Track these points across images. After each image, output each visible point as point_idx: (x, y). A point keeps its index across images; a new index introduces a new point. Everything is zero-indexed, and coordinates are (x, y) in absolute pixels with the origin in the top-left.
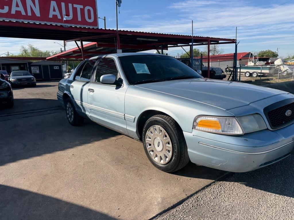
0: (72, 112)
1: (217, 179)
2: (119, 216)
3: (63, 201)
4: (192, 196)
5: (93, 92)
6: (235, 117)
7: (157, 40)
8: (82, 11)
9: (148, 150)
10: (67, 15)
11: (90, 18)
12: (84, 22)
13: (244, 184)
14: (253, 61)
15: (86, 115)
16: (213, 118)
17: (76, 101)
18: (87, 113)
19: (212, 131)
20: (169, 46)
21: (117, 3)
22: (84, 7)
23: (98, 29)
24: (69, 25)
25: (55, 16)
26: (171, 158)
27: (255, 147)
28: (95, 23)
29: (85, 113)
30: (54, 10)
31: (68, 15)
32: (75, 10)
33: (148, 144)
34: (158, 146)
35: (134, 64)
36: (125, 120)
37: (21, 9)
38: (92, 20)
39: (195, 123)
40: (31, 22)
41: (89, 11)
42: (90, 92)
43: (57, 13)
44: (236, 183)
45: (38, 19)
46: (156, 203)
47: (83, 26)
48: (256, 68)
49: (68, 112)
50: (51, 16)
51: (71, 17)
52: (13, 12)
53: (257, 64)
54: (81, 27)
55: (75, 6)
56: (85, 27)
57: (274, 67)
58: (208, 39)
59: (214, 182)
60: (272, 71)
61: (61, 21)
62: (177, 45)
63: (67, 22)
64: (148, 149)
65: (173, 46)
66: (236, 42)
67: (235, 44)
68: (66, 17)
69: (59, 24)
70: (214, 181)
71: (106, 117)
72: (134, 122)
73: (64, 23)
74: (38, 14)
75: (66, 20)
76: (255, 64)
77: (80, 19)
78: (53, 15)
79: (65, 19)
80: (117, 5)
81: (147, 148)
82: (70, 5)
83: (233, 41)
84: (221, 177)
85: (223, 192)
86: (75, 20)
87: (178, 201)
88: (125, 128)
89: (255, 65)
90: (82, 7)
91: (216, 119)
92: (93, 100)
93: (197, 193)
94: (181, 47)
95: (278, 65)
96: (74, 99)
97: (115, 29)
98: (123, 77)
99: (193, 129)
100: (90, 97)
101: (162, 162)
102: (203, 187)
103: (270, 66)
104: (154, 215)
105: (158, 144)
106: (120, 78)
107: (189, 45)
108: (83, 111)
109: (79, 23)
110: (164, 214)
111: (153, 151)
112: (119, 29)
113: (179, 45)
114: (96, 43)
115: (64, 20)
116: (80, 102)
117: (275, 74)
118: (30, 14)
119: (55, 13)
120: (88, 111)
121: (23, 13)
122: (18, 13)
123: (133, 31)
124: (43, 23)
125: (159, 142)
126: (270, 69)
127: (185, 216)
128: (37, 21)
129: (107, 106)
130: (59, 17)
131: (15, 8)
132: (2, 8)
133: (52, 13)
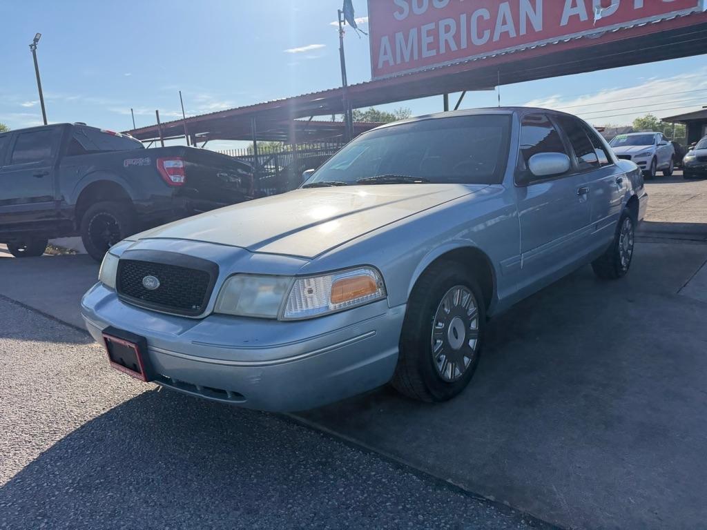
10: (603, 6)
24: (604, 29)
25: (574, 18)
30: (574, 5)
31: (606, 4)
37: (510, 27)
40: (522, 48)
43: (580, 9)
45: (539, 36)
47: (643, 22)
50: (564, 22)
51: (614, 7)
52: (496, 38)
54: (638, 26)
56: (652, 22)
61: (590, 23)
63: (601, 23)
68: (601, 10)
69: (579, 35)
73: (595, 28)
74: (538, 26)
75: (600, 18)
77: (639, 4)
78: (571, 18)
79: (597, 17)
115: (596, 21)
118: (523, 31)
119: (574, 12)
121: (513, 34)
122: (505, 35)
124: (543, 43)
128: (534, 43)
130: (584, 17)
131: (499, 29)
132: (480, 36)
133: (568, 11)
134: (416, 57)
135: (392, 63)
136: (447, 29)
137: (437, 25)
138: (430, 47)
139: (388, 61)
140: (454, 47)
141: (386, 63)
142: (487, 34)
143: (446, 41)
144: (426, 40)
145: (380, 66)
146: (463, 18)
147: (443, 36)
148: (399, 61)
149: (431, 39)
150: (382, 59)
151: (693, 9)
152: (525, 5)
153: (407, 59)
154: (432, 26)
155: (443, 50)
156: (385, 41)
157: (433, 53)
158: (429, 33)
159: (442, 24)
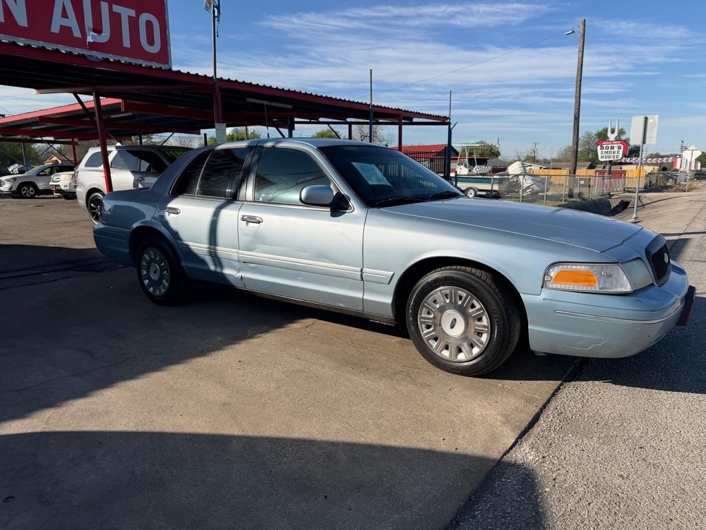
0: (162, 271)
1: (564, 379)
2: (456, 449)
3: (320, 441)
4: (544, 407)
5: (259, 222)
6: (618, 263)
7: (290, 107)
8: (134, 23)
9: (425, 337)
10: (94, 30)
11: (151, 42)
12: (136, 50)
13: (610, 382)
14: (465, 165)
15: (223, 276)
16: (583, 267)
17: (189, 243)
18: (227, 271)
19: (581, 289)
20: (296, 120)
21: (216, 14)
22: (138, 15)
23: (170, 69)
24: (100, 55)
25: (66, 30)
26: (486, 345)
27: (654, 311)
28: (164, 55)
29: (219, 270)
30: (64, 15)
31: (98, 30)
32: (116, 19)
33: (424, 326)
34: (452, 327)
35: (354, 164)
36: (362, 279)
38: (155, 49)
39: (546, 277)
41: (149, 25)
42: (247, 224)
43: (72, 22)
44: (597, 382)
46: (499, 423)
47: (134, 61)
48: (474, 180)
49: (144, 272)
50: (55, 29)
51: (105, 36)
53: (474, 171)
54: (131, 63)
55: (116, 8)
56: (141, 65)
57: (508, 179)
58: (398, 112)
59: (562, 384)
60: (504, 187)
61: (81, 43)
62: (317, 119)
63: (94, 46)
64: (423, 336)
65: (308, 120)
66: (449, 124)
67: (447, 127)
68: (92, 33)
70: (560, 382)
71: (300, 278)
72: (389, 283)
73: (90, 49)
74: (22, 20)
75: (92, 41)
76: (470, 171)
77: (127, 43)
78: (62, 27)
79: (90, 39)
80: (214, 17)
81: (422, 334)
82: (104, 6)
83: (443, 121)
84: (566, 375)
85: (587, 397)
86: (114, 44)
87: (532, 417)
88: (359, 298)
89: (470, 173)
90: (132, 13)
91: (587, 267)
92: (257, 241)
93: (548, 401)
94: (326, 125)
95: (517, 176)
96: (181, 240)
97: (210, 74)
98: (345, 191)
99: (542, 287)
100: (246, 235)
101: (461, 356)
102: (551, 392)
103: (498, 177)
104: (514, 441)
105: (452, 324)
106: (339, 193)
107: (347, 123)
108: (212, 267)
109: (125, 52)
110: (525, 437)
111: (436, 339)
112: (218, 76)
113: (321, 120)
114: (119, 101)
115: (89, 42)
116: (207, 246)
117: (509, 192)
119: (65, 22)
120: (233, 268)
123: (249, 82)
124: (35, 44)
125: (455, 320)
126: (500, 182)
127: (561, 436)
128: (21, 39)
129: (306, 254)
130: (77, 33)
151: (167, 66)
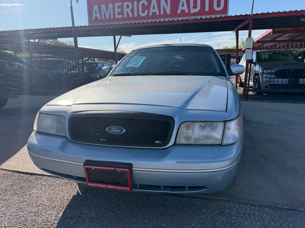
11: (219, 5)
12: (212, 11)
24: (194, 17)
25: (183, 11)
28: (225, 9)
30: (183, 5)
31: (195, 7)
37: (156, 10)
38: (221, 8)
40: (162, 20)
43: (185, 8)
45: (169, 16)
47: (209, 17)
50: (179, 12)
51: (198, 8)
52: (150, 14)
61: (189, 14)
63: (194, 14)
68: (193, 9)
69: (185, 18)
73: (191, 16)
74: (168, 12)
77: (207, 9)
86: (202, 11)
114: (271, 30)
115: (192, 13)
118: (162, 13)
119: (183, 8)
121: (158, 14)
122: (154, 13)
124: (171, 20)
128: (167, 19)
130: (187, 11)
131: (152, 10)
132: (143, 12)
133: (180, 8)
134: (112, 17)
135: (99, 18)
136: (128, 7)
137: (123, 4)
138: (119, 13)
139: (97, 17)
140: (131, 15)
141: (96, 18)
142: (146, 11)
143: (127, 12)
144: (117, 10)
145: (93, 19)
146: (135, 3)
147: (125, 10)
148: (103, 18)
149: (120, 10)
150: (94, 16)
151: (226, 15)
152: (163, 2)
153: (108, 17)
154: (120, 4)
155: (125, 16)
156: (96, 7)
157: (121, 16)
158: (119, 7)
159: (125, 4)
